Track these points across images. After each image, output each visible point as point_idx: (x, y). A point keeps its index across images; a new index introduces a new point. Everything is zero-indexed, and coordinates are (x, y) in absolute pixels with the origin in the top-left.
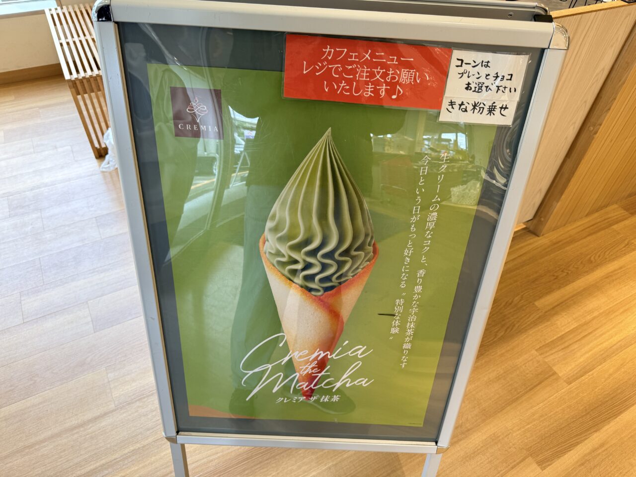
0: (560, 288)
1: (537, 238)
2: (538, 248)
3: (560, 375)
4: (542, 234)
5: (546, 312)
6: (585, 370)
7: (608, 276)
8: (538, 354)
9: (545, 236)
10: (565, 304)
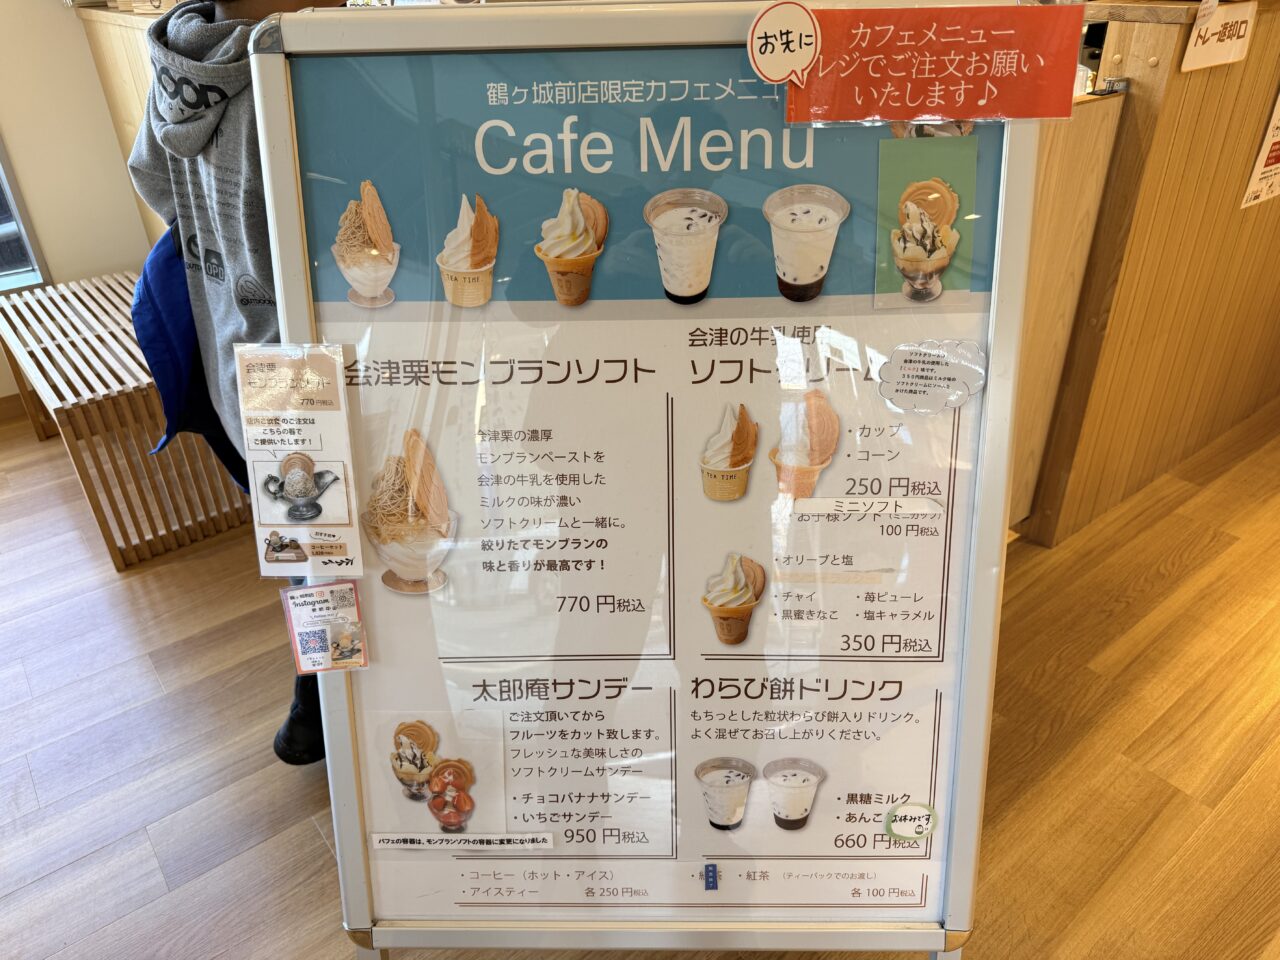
0: (1123, 631)
1: (1048, 552)
2: (1056, 568)
3: (1189, 792)
4: (1054, 543)
5: (1115, 679)
6: (1232, 776)
7: (1202, 596)
8: (1130, 760)
9: (1062, 544)
10: (1146, 657)
